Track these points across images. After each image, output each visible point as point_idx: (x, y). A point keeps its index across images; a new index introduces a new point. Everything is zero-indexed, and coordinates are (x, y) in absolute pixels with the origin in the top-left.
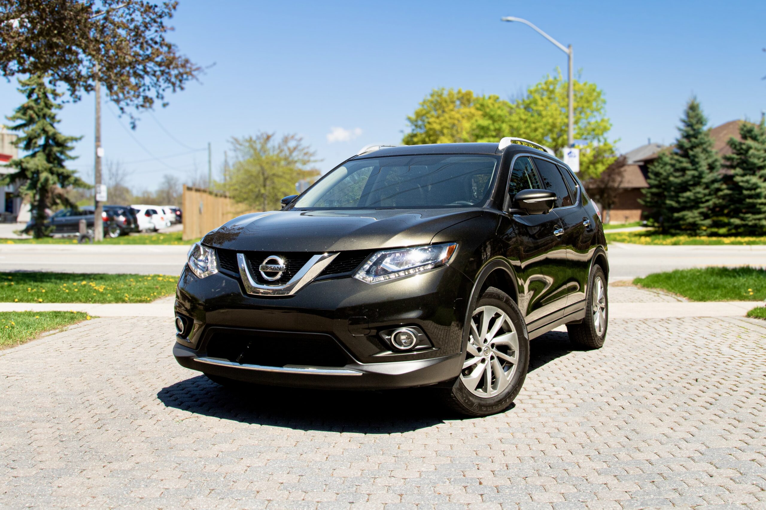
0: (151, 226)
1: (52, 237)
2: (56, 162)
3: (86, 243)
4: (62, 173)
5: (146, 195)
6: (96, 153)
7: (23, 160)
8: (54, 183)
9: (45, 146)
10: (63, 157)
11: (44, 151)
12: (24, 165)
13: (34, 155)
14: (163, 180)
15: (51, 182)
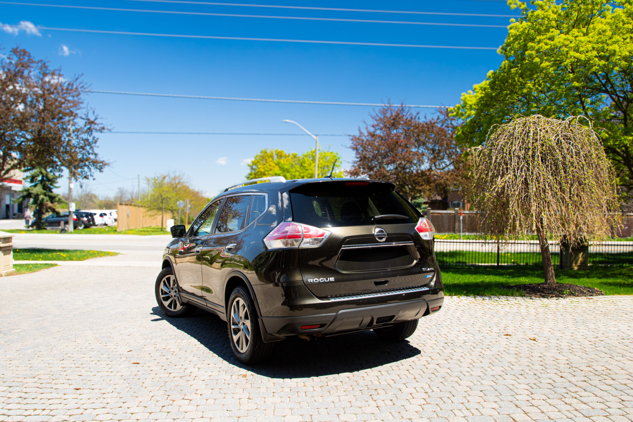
0: (103, 222)
1: (46, 229)
2: (48, 189)
3: (64, 233)
4: (51, 195)
5: (107, 199)
6: (69, 186)
7: (30, 188)
8: (47, 201)
9: (42, 181)
10: (52, 187)
11: (41, 183)
12: (31, 191)
13: (35, 186)
14: (118, 191)
15: (45, 200)
